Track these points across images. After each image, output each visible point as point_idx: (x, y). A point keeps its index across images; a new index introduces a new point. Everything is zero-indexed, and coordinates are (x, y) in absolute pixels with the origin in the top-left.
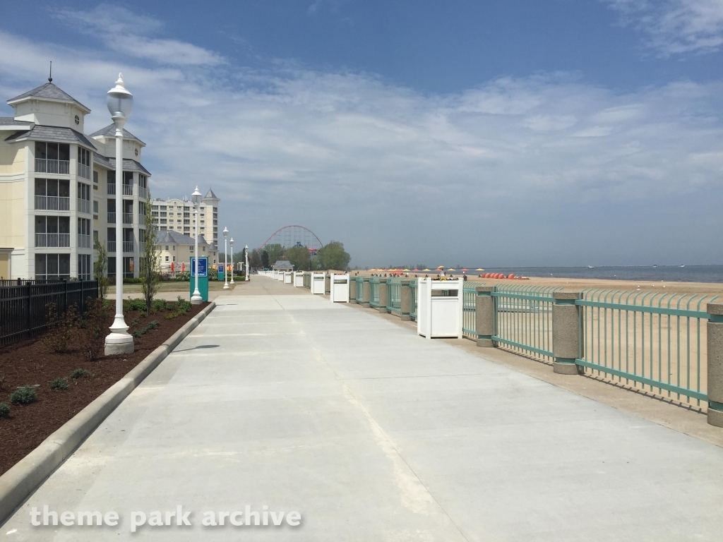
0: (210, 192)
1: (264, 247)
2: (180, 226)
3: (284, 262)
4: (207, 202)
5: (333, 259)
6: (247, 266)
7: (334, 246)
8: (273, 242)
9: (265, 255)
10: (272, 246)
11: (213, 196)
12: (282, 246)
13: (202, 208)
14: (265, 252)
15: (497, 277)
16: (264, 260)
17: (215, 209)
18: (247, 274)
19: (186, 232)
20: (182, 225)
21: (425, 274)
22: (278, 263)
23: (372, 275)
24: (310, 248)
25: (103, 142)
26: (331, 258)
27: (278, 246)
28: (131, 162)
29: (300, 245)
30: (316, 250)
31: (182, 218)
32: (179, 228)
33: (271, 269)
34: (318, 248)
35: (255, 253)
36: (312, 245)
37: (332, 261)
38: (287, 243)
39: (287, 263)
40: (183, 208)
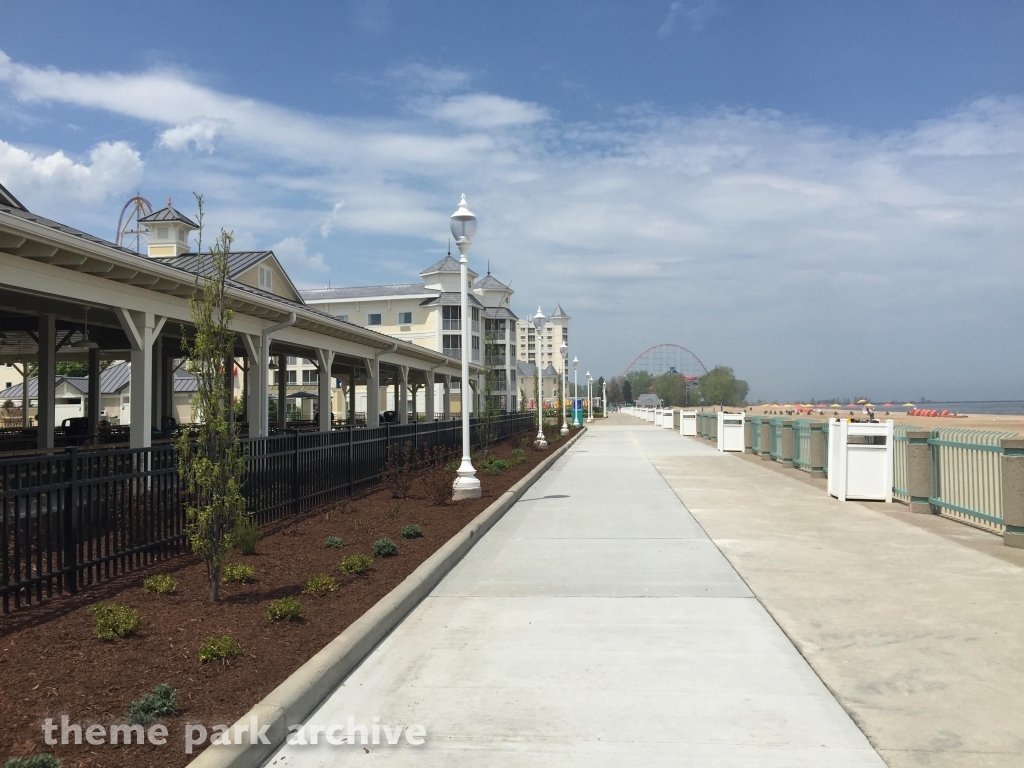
0: (559, 309)
1: (625, 375)
2: (523, 352)
3: (650, 396)
4: (555, 321)
5: (722, 390)
6: (605, 401)
7: (719, 372)
8: (638, 368)
9: (627, 385)
10: (637, 374)
11: (563, 313)
12: (649, 374)
13: (549, 329)
14: (627, 383)
15: (928, 415)
16: (625, 393)
17: (565, 330)
18: (605, 411)
19: (531, 359)
20: (526, 350)
21: (834, 411)
22: (643, 398)
23: (766, 412)
24: (688, 374)
25: (481, 294)
26: (716, 388)
27: (644, 374)
28: (503, 310)
29: (675, 372)
30: (695, 379)
31: (526, 342)
32: (523, 354)
33: (634, 405)
34: (700, 374)
35: (613, 384)
36: (690, 371)
37: (717, 393)
38: (657, 370)
39: (654, 397)
40: (527, 330)
